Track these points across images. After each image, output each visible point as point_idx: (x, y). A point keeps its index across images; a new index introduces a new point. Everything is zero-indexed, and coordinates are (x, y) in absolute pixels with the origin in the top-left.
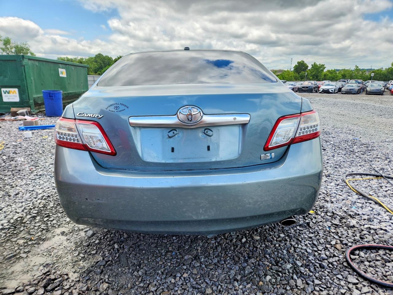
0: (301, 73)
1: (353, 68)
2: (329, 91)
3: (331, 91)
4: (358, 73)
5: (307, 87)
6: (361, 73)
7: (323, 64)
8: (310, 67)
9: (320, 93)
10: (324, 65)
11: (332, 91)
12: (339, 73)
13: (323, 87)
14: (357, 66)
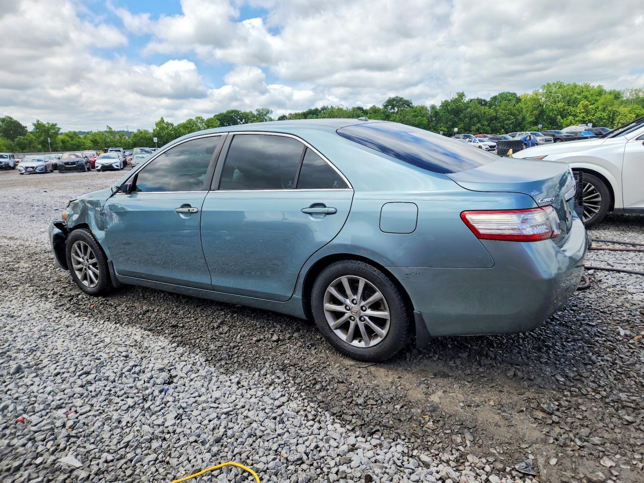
0: (17, 139)
1: (103, 129)
2: (112, 167)
3: (116, 167)
4: (114, 137)
5: (73, 163)
6: (118, 137)
7: (54, 123)
8: (30, 128)
9: (99, 170)
10: (56, 125)
11: (118, 166)
12: (85, 138)
13: (100, 162)
14: (110, 126)
